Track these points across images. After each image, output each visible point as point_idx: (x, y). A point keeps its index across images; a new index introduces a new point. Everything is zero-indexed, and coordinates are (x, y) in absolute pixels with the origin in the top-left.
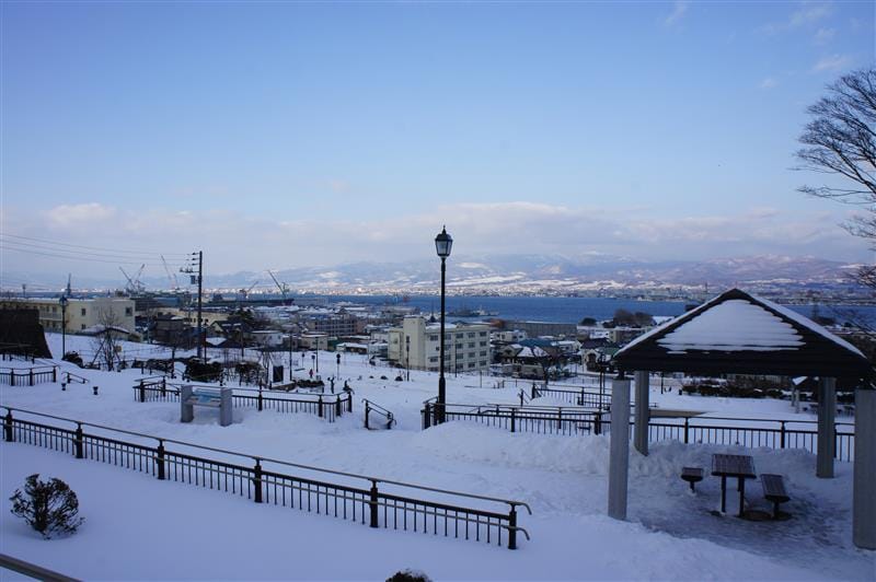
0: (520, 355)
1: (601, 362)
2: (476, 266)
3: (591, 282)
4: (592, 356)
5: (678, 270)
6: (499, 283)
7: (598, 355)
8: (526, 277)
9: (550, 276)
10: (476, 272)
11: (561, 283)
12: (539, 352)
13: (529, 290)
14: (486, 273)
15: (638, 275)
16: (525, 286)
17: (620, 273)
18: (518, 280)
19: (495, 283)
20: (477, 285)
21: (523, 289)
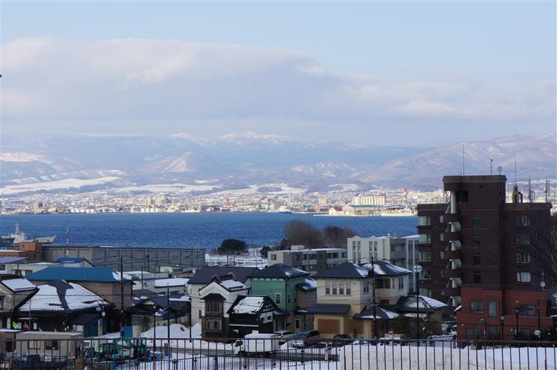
0: (25, 308)
1: (235, 317)
2: (27, 158)
3: (244, 187)
4: (214, 301)
5: (398, 163)
6: (73, 190)
7: (229, 298)
8: (125, 178)
9: (169, 178)
10: (29, 171)
11: (189, 189)
12: (78, 298)
13: (130, 202)
14: (49, 171)
15: (329, 174)
16: (124, 196)
17: (298, 169)
18: (110, 184)
19: (65, 191)
20: (30, 193)
21: (119, 201)
